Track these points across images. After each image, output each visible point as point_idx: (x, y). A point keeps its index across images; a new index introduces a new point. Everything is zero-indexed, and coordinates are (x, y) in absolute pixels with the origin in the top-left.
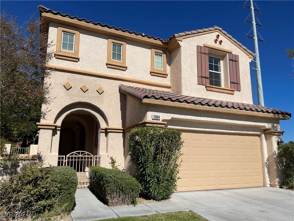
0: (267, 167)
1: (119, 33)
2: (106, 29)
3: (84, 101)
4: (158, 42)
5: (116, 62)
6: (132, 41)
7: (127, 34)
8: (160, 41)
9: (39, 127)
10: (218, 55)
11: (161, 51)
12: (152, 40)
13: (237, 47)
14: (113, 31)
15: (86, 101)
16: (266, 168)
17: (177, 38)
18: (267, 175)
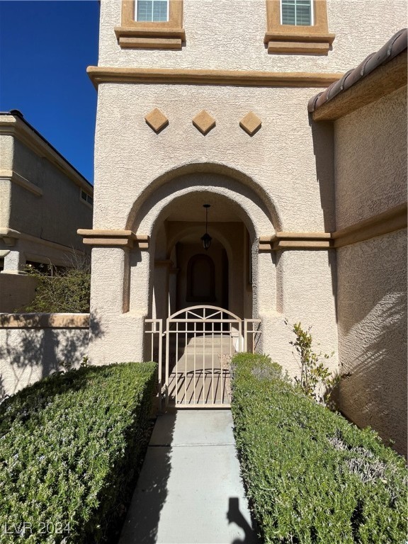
3: (204, 160)
15: (211, 161)
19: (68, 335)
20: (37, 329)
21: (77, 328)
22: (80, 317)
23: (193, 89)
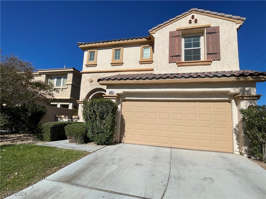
0: (235, 133)
1: (117, 42)
2: (109, 43)
3: (98, 87)
4: (144, 40)
5: (117, 61)
6: (127, 45)
7: (121, 42)
8: (145, 38)
9: (78, 103)
10: (197, 33)
11: (148, 45)
12: (139, 40)
13: (218, 19)
14: (113, 43)
15: (100, 87)
16: (234, 135)
17: (150, 33)
18: (235, 142)
19: (75, 120)
20: (70, 119)
21: (76, 119)
22: (77, 117)
23: (98, 74)
